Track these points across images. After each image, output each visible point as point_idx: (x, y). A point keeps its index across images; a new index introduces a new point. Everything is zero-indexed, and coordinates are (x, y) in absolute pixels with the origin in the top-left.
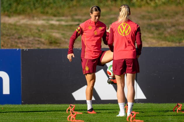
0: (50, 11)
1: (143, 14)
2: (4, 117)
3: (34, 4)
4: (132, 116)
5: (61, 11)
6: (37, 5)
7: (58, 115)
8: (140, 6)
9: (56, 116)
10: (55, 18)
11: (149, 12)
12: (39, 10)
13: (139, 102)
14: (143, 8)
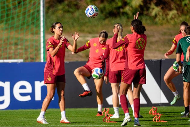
0: (86, 29)
1: (165, 30)
2: (50, 119)
3: (73, 24)
4: (158, 117)
5: (95, 29)
6: (75, 24)
7: (95, 117)
8: (162, 24)
9: (93, 118)
10: (90, 35)
11: (169, 29)
12: (78, 28)
13: (162, 106)
14: (164, 26)
